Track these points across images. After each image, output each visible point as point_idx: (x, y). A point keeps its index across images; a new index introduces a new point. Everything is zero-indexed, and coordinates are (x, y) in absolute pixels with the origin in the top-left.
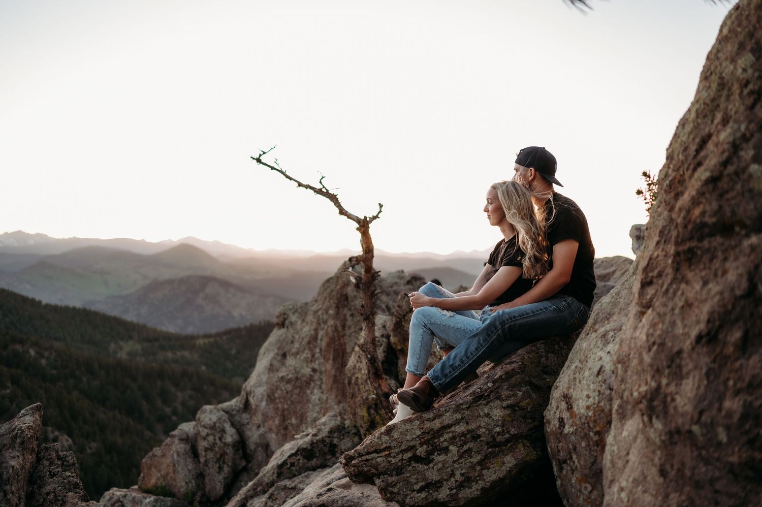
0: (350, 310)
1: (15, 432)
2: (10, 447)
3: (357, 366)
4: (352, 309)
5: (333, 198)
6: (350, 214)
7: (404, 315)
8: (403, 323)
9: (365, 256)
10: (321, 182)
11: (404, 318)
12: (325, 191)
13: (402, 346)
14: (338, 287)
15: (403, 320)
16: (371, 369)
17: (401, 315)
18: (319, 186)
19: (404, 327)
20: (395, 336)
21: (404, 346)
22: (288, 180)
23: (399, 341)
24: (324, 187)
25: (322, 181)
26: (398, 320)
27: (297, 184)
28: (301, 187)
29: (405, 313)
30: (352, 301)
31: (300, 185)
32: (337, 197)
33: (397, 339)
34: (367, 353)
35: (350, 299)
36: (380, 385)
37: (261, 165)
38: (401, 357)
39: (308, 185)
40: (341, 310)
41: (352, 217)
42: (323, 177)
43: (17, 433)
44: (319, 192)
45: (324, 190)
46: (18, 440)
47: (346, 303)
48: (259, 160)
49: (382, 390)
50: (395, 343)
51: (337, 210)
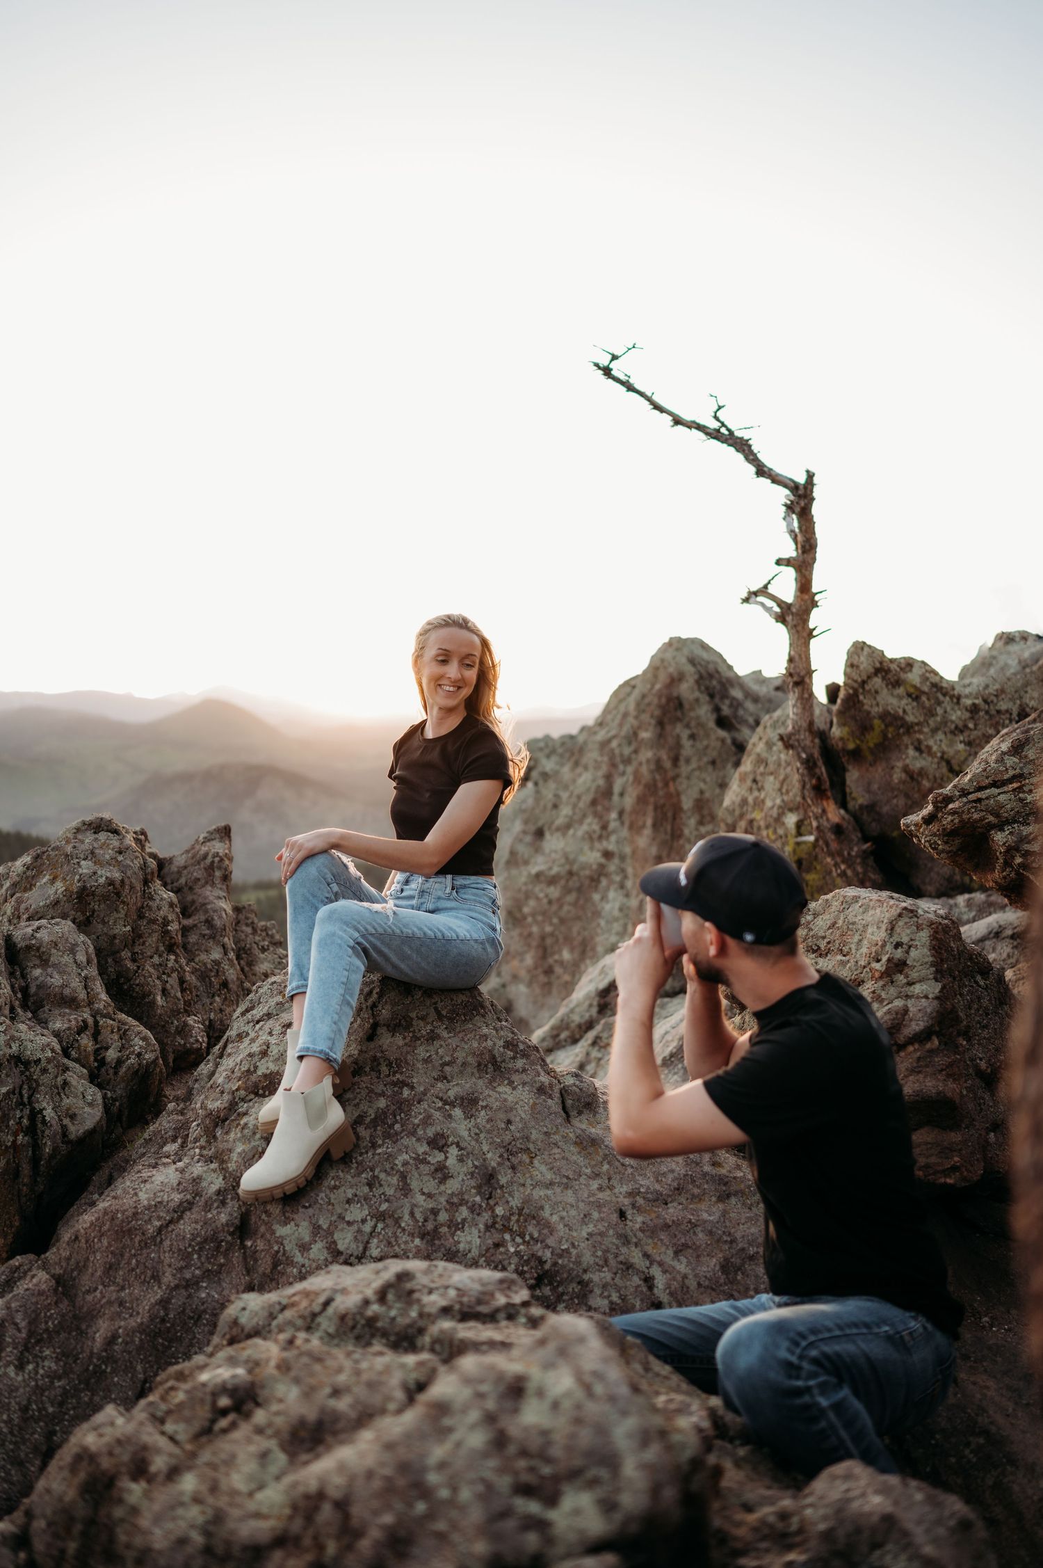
0: (688, 726)
1: (209, 859)
2: (207, 883)
3: (750, 800)
4: (693, 724)
5: (743, 446)
6: (778, 475)
7: (864, 682)
8: (861, 697)
9: (801, 559)
10: (716, 418)
11: (863, 688)
12: (726, 433)
13: (858, 742)
14: (658, 686)
15: (861, 690)
16: (807, 779)
17: (856, 681)
18: (714, 425)
19: (863, 704)
20: (842, 724)
21: (862, 741)
22: (657, 412)
23: (852, 733)
24: (723, 425)
25: (718, 414)
26: (851, 691)
27: (668, 419)
28: (680, 427)
29: (865, 678)
30: (692, 709)
31: (677, 421)
32: (750, 442)
33: (846, 729)
34: (800, 750)
35: (686, 706)
36: (824, 811)
37: (610, 380)
38: (850, 767)
39: (694, 422)
40: (668, 728)
41: (777, 478)
42: (720, 408)
43: (213, 862)
44: (715, 435)
45: (723, 430)
46: (218, 874)
47: (679, 714)
48: (607, 372)
49: (828, 820)
50: (841, 739)
51: (752, 469)
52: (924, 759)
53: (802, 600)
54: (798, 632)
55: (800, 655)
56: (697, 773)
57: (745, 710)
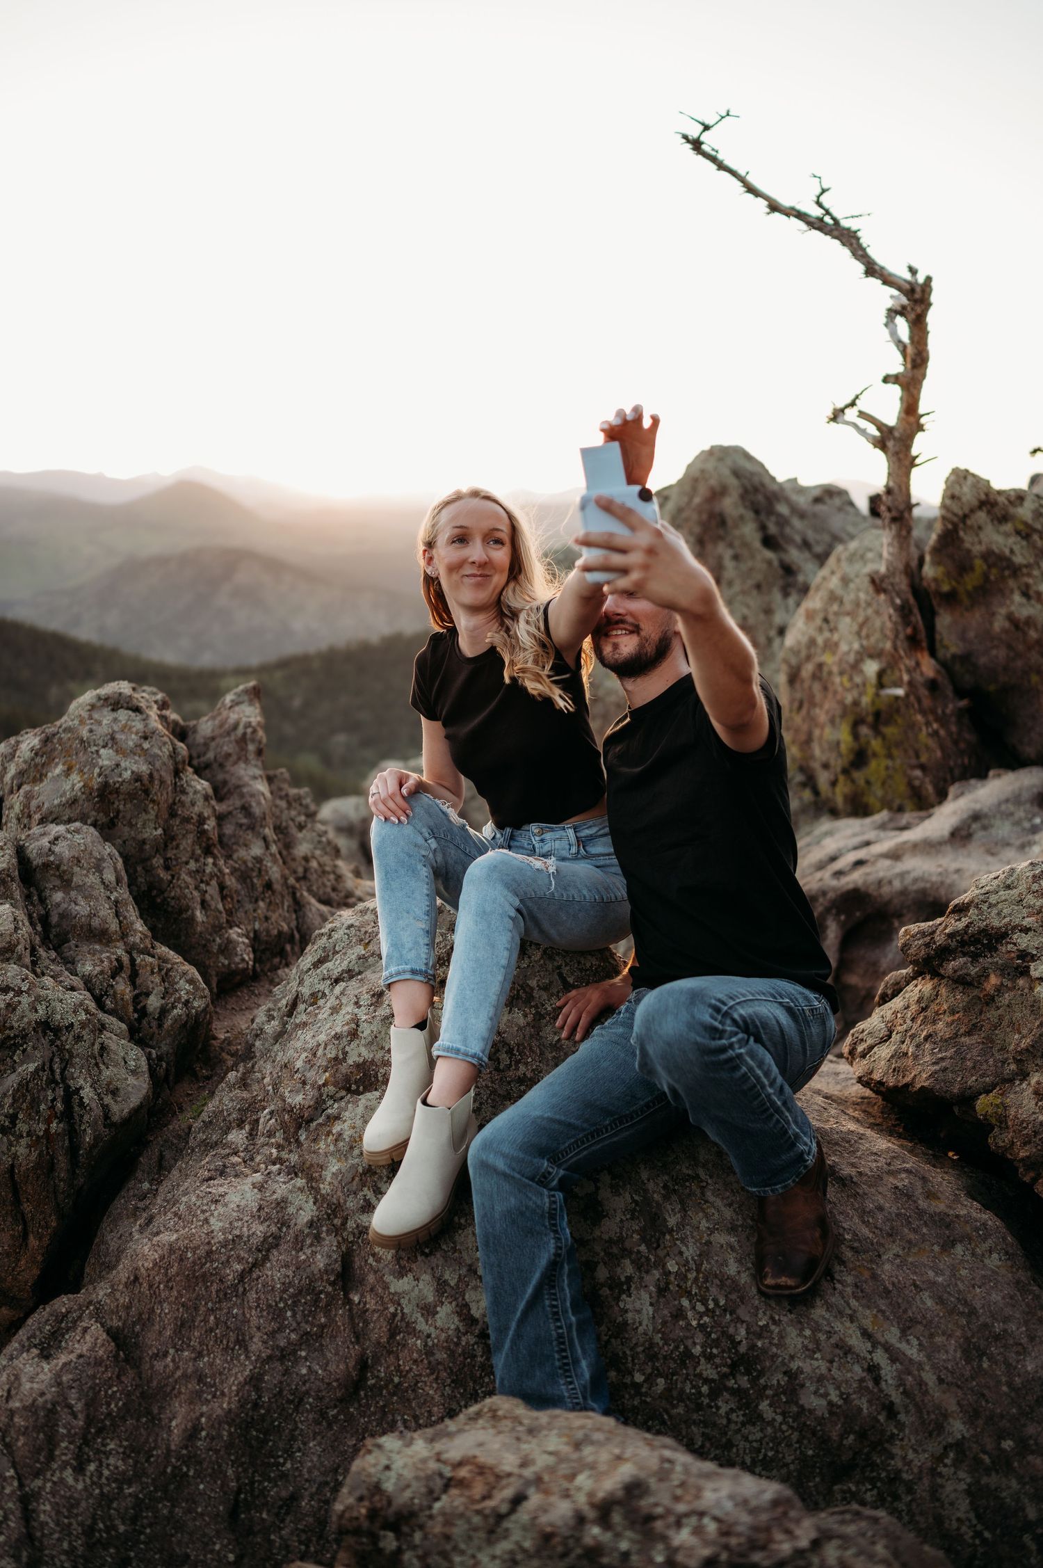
0: (731, 545)
1: (240, 731)
2: (239, 759)
3: (820, 640)
4: (737, 543)
5: (848, 238)
6: (891, 275)
7: (965, 516)
8: (961, 534)
9: (910, 375)
10: (819, 204)
11: (964, 523)
12: (831, 222)
13: (954, 583)
14: (697, 500)
15: (961, 525)
16: (900, 628)
17: (955, 515)
18: (816, 212)
19: (962, 541)
20: (936, 563)
21: (958, 583)
22: (751, 196)
23: (948, 574)
24: (828, 212)
25: (822, 199)
26: (950, 526)
27: (762, 203)
28: (777, 214)
29: (967, 511)
30: (736, 526)
31: (774, 207)
32: (859, 234)
33: (941, 569)
34: (894, 594)
35: (730, 522)
36: (918, 664)
37: (700, 157)
38: (941, 611)
39: (793, 209)
40: (709, 547)
41: (891, 279)
42: (824, 191)
43: (245, 734)
44: (816, 224)
45: (828, 219)
46: (251, 747)
47: (721, 532)
48: (697, 145)
49: (922, 674)
50: (935, 580)
51: (860, 268)
52: (1033, 606)
53: (908, 423)
54: (899, 460)
55: (900, 487)
56: (740, 598)
57: (792, 527)
